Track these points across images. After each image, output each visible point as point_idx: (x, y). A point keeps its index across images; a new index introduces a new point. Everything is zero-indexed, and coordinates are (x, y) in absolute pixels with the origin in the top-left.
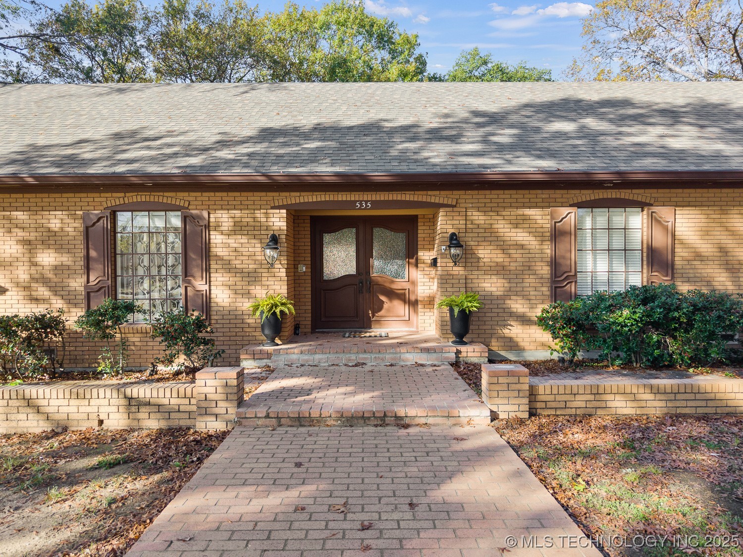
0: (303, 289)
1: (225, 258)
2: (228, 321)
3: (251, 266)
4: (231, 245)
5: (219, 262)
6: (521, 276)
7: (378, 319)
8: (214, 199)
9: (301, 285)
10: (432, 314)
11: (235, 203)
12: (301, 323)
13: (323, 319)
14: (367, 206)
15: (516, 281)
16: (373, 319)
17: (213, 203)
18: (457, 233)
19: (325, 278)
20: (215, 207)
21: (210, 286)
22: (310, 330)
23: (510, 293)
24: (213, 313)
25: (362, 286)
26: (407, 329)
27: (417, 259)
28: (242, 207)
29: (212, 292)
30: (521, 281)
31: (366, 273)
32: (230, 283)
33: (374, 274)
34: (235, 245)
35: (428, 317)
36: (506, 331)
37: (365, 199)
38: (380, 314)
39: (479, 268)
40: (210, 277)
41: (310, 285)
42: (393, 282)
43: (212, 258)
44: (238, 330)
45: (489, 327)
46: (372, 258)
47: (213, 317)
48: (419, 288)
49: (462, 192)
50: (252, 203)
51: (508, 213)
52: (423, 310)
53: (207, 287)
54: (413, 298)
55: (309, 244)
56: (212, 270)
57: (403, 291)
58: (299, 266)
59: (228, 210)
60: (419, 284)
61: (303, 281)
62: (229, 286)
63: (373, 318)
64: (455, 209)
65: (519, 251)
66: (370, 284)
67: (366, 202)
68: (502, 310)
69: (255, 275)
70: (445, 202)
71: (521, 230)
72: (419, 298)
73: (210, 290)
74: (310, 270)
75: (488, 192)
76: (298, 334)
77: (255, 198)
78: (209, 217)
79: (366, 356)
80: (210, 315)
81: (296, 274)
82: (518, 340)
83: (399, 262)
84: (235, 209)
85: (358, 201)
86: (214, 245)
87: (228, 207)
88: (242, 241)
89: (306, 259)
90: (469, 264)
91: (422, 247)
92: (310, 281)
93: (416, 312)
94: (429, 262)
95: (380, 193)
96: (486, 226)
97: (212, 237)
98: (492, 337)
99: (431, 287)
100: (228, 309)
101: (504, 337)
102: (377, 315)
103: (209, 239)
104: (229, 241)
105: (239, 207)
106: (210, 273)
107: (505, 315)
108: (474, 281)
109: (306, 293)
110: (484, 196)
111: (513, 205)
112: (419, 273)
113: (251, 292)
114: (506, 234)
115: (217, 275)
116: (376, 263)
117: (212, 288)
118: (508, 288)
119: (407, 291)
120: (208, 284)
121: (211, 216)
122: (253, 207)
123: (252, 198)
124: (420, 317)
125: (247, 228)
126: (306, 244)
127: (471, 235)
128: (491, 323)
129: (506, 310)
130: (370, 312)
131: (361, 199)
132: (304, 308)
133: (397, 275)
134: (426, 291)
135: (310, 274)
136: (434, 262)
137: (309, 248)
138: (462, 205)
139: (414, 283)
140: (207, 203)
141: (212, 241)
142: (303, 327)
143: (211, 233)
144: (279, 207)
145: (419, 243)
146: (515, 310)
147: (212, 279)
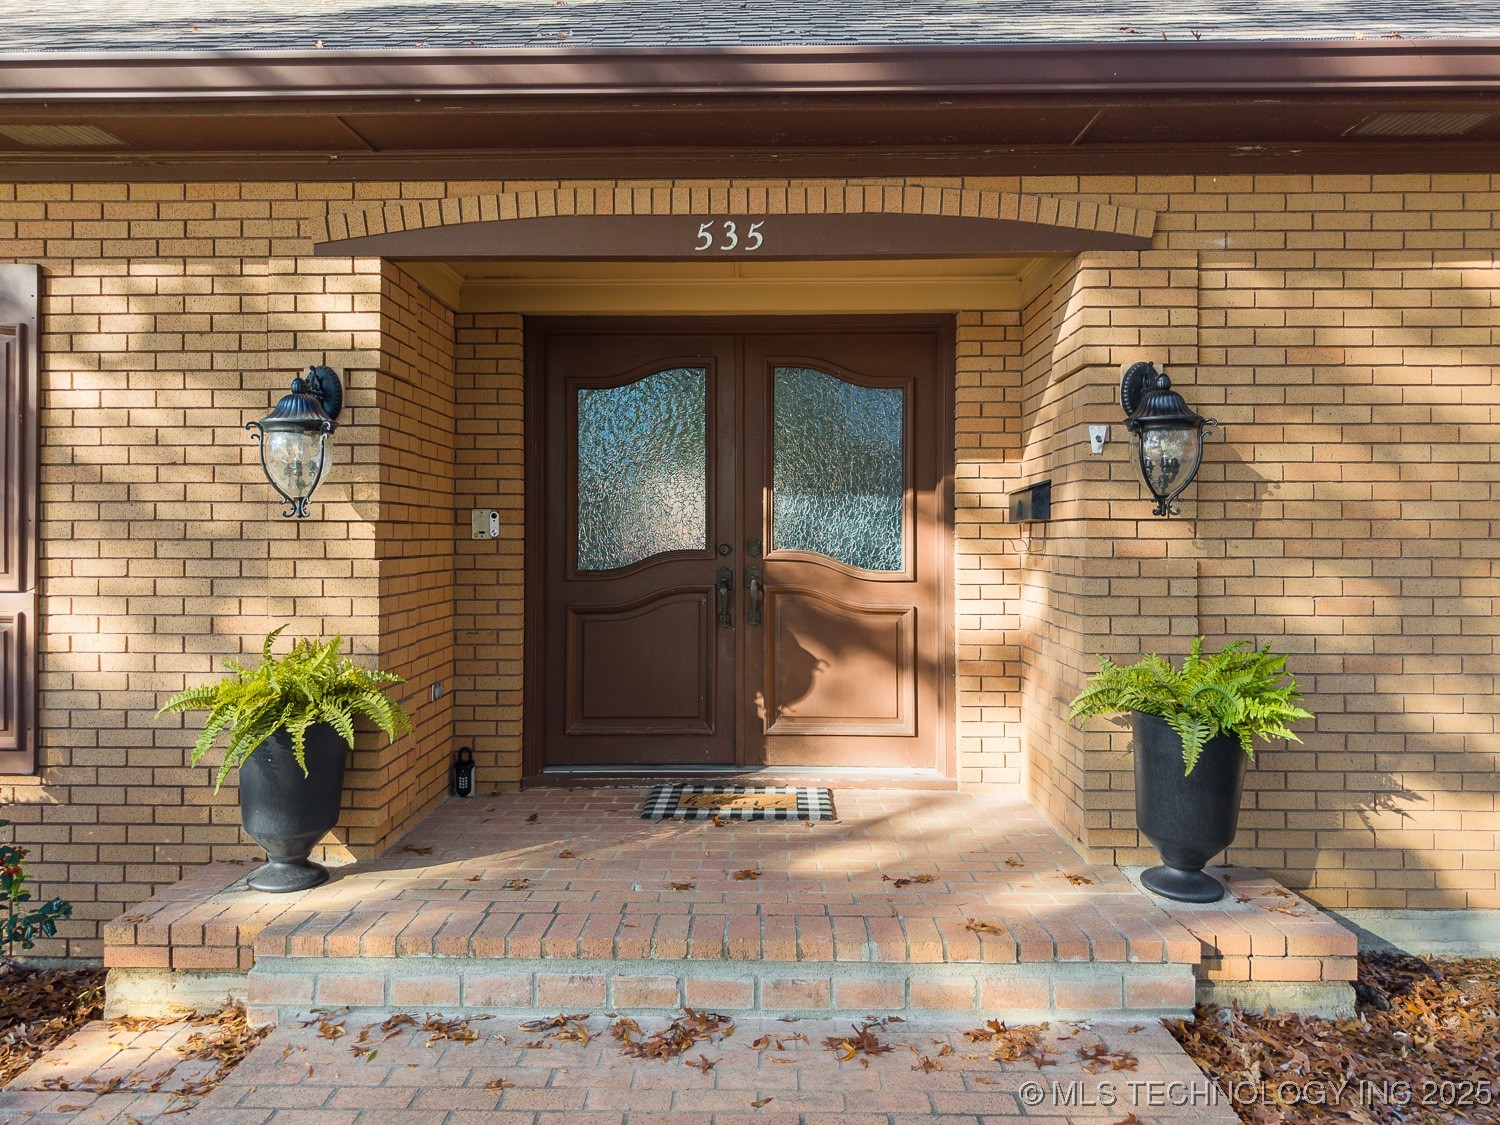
0: (490, 607)
1: (109, 473)
2: (118, 758)
3: (222, 512)
4: (139, 417)
5: (85, 492)
6: (1452, 567)
7: (794, 727)
8: (68, 212)
9: (483, 592)
10: (1012, 714)
11: (158, 230)
12: (480, 744)
13: (573, 728)
14: (744, 240)
15: (1430, 587)
16: (774, 729)
17: (64, 230)
18: (1159, 369)
19: (583, 563)
20: (72, 248)
21: (40, 599)
22: (516, 774)
23: (1399, 645)
24: (52, 718)
25: (730, 599)
26: (908, 772)
27: (950, 493)
28: (189, 248)
29: (52, 624)
30: (1452, 587)
31: (746, 546)
32: (131, 586)
33: (778, 552)
34: (154, 418)
35: (998, 729)
36: (1383, 819)
37: (739, 208)
38: (799, 708)
39: (1263, 529)
40: (41, 558)
41: (519, 592)
42: (851, 581)
43: (52, 474)
44: (162, 796)
45: (1307, 800)
46: (770, 487)
47: (51, 739)
48: (959, 607)
49: (1181, 182)
50: (232, 228)
51: (1394, 279)
52: (974, 700)
53: (25, 603)
54: (931, 649)
55: (519, 427)
56: (51, 530)
57: (893, 619)
58: (475, 514)
59: (129, 260)
60: (959, 592)
61: (490, 577)
62: (127, 599)
63: (771, 722)
64: (1149, 258)
65: (1442, 453)
66: (760, 588)
67: (743, 222)
68: (1366, 724)
69: (242, 550)
70: (1105, 226)
71: (1450, 357)
72: (959, 652)
73: (41, 616)
74: (518, 532)
75: (1297, 182)
76: (464, 793)
77: (250, 209)
78: (43, 293)
79: (728, 979)
80: (39, 729)
81: (463, 547)
82: (1442, 860)
83: (878, 504)
84: (158, 257)
85: (704, 218)
86: (64, 418)
87: (129, 248)
88: (187, 399)
89: (504, 487)
90: (1216, 511)
91: (973, 440)
92: (519, 577)
93: (945, 702)
94: (1004, 501)
95: (807, 182)
96: (1291, 337)
97: (56, 380)
98: (1317, 848)
99: (1011, 607)
100: (121, 701)
101: (1376, 849)
102: (787, 711)
103: (43, 391)
104: (132, 399)
105: (179, 247)
106: (41, 541)
107: (1379, 742)
108: (1237, 587)
109: (502, 622)
110: (1278, 202)
111: (1414, 240)
112: (959, 546)
113: (223, 625)
114: (1385, 375)
115: (72, 549)
116: (785, 506)
117: (53, 606)
118: (1395, 621)
119: (908, 618)
120: (31, 591)
121: (55, 287)
122: (237, 248)
123: (236, 210)
124: (960, 729)
125: (208, 342)
126: (505, 427)
127: (1220, 375)
128: (1316, 781)
129: (1385, 724)
130: (760, 701)
131: (719, 208)
132: (493, 683)
133: (869, 556)
134: (987, 622)
135: (519, 547)
136: (1036, 504)
137: (518, 442)
138: (1177, 240)
139: (934, 590)
140: (39, 230)
141: (55, 399)
142: (489, 759)
143: (54, 362)
144: (351, 248)
145: (960, 425)
146: (1422, 723)
147: (53, 568)
